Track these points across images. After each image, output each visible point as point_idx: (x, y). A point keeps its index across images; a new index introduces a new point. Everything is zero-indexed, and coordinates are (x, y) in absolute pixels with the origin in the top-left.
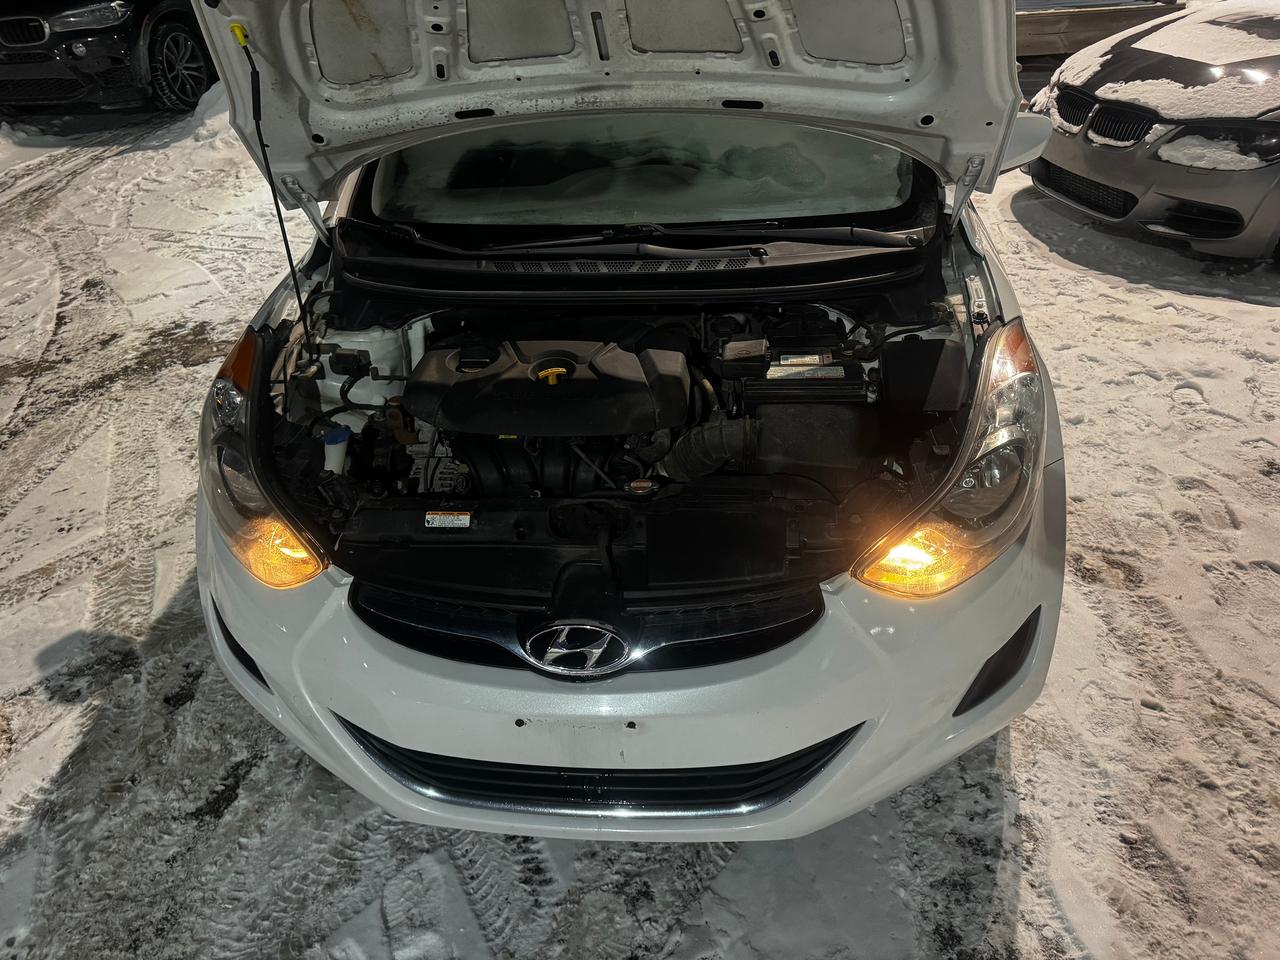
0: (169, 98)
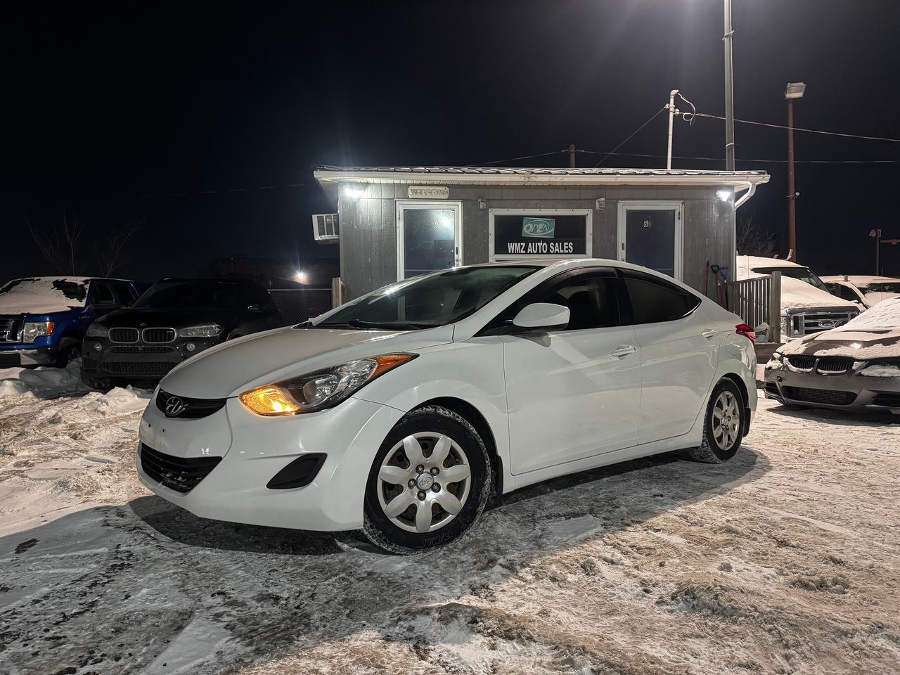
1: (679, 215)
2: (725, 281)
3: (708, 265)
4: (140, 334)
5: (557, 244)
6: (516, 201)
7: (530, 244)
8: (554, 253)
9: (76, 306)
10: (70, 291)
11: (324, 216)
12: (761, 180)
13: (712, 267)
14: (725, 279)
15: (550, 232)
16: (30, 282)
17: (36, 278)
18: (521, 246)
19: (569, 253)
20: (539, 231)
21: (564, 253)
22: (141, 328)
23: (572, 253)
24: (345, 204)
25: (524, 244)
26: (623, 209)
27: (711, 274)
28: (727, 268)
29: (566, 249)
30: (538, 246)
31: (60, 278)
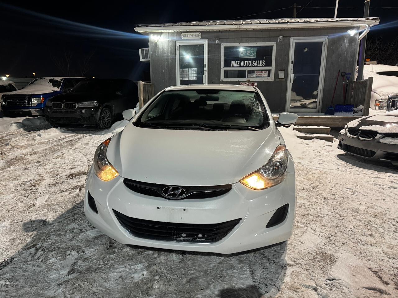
0: (102, 125)
1: (325, 44)
2: (348, 81)
3: (339, 71)
4: (63, 105)
5: (256, 61)
6: (236, 39)
7: (242, 62)
8: (254, 66)
9: (55, 90)
10: (55, 83)
11: (144, 49)
12: (374, 23)
13: (341, 73)
14: (348, 80)
15: (253, 55)
16: (41, 80)
17: (43, 78)
18: (238, 63)
19: (262, 66)
20: (248, 54)
21: (260, 66)
22: (63, 103)
23: (264, 66)
24: (151, 43)
25: (239, 62)
26: (293, 42)
27: (340, 77)
28: (350, 74)
29: (261, 64)
30: (246, 63)
31: (52, 78)
